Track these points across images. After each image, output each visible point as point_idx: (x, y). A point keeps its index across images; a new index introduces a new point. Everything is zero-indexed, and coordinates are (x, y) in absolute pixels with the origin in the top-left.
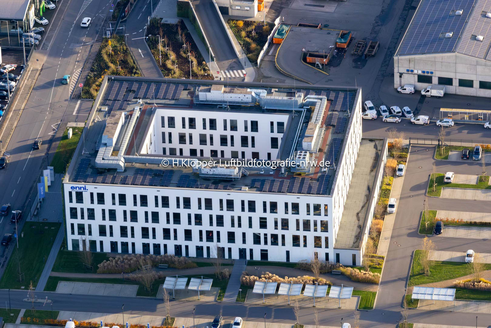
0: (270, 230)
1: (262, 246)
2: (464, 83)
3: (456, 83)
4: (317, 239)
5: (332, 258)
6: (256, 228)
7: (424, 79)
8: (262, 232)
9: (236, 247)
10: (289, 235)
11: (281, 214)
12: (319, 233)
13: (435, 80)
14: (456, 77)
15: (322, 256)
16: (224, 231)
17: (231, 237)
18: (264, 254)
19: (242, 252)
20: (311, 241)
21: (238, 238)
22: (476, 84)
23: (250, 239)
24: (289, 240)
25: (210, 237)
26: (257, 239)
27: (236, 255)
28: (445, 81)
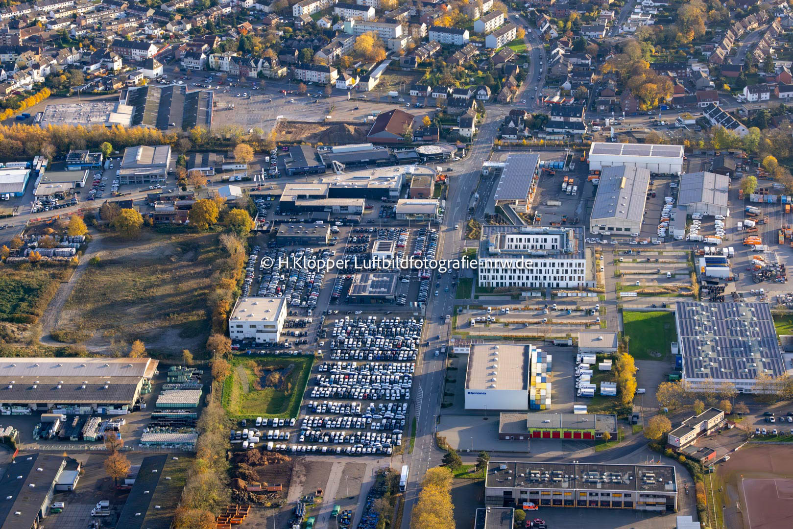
0: (561, 274)
1: (557, 281)
2: (618, 229)
3: (615, 229)
4: (579, 278)
5: (585, 285)
6: (555, 274)
7: (602, 228)
8: (557, 275)
9: (546, 282)
10: (568, 276)
11: (565, 268)
12: (580, 275)
13: (607, 229)
14: (615, 227)
15: (581, 284)
16: (542, 276)
17: (545, 278)
18: (558, 285)
19: (549, 284)
20: (576, 278)
21: (548, 278)
22: (623, 230)
23: (552, 278)
24: (568, 278)
25: (536, 279)
26: (555, 279)
27: (546, 286)
28: (611, 229)
